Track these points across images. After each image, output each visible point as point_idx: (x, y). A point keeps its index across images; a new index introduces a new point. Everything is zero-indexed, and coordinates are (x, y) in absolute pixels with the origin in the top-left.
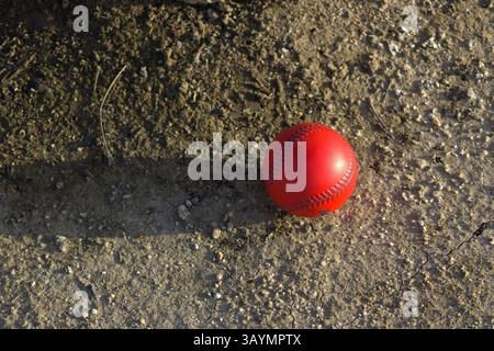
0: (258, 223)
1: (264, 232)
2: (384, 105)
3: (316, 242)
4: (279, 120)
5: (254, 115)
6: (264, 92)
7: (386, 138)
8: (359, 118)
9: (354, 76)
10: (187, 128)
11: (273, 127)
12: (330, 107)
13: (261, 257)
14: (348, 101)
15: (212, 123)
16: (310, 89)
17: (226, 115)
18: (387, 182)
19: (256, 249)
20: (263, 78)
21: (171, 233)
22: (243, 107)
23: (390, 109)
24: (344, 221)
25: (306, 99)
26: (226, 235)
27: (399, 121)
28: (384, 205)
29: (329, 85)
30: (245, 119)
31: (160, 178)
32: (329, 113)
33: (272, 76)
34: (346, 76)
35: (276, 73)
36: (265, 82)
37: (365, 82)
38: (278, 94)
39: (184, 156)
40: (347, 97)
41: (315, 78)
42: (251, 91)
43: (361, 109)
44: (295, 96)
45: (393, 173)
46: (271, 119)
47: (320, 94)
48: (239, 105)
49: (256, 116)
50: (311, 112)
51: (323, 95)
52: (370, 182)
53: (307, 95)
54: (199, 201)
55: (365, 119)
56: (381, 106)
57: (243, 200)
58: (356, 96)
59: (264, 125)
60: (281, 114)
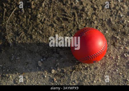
0: (69, 66)
1: (71, 70)
2: (116, 21)
3: (92, 74)
4: (76, 28)
5: (66, 26)
6: (69, 17)
7: (117, 34)
8: (107, 26)
9: (104, 10)
10: (40, 32)
11: (73, 30)
12: (95, 22)
13: (70, 80)
14: (102, 20)
15: (50, 30)
16: (87, 15)
17: (55, 26)
18: (118, 50)
19: (68, 77)
20: (69, 12)
21: (35, 71)
22: (62, 23)
23: (118, 22)
24: (102, 65)
25: (86, 19)
26: (56, 72)
27: (122, 27)
28: (117, 59)
29: (95, 14)
30: (63, 28)
31: (30, 51)
32: (95, 24)
33: (72, 11)
34: (101, 10)
35: (74, 10)
36: (70, 13)
37: (108, 12)
38: (75, 18)
39: (39, 42)
40: (102, 18)
41: (89, 11)
42: (65, 17)
43: (107, 23)
44: (82, 18)
45: (121, 46)
46: (72, 27)
47: (91, 17)
48: (60, 22)
49: (67, 26)
50: (88, 24)
51: (92, 18)
52: (112, 50)
53: (86, 18)
54: (46, 59)
55: (109, 26)
56: (115, 21)
57: (63, 58)
58: (105, 18)
59: (70, 29)
60: (76, 25)
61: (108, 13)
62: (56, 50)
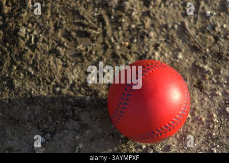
2: (197, 27)
4: (109, 52)
5: (87, 50)
6: (92, 28)
7: (204, 58)
8: (179, 42)
9: (167, 3)
10: (30, 69)
12: (152, 34)
14: (166, 27)
15: (52, 63)
16: (132, 20)
17: (62, 53)
18: (211, 99)
20: (89, 14)
22: (76, 44)
23: (203, 30)
24: (180, 140)
25: (129, 29)
27: (213, 40)
28: (212, 121)
29: (148, 14)
30: (79, 55)
31: (13, 119)
32: (151, 40)
33: (97, 12)
34: (161, 3)
35: (100, 9)
36: (92, 18)
37: (178, 6)
38: (105, 28)
39: (31, 96)
40: (164, 23)
41: (135, 10)
42: (81, 28)
43: (178, 33)
44: (120, 28)
45: (215, 90)
46: (102, 52)
47: (141, 23)
48: (72, 42)
49: (89, 50)
50: (135, 41)
51: (144, 24)
52: (196, 101)
53: (130, 26)
54: (51, 137)
55: (183, 41)
56: (195, 28)
57: (89, 131)
58: (172, 21)
59: (97, 57)
60: (110, 46)
61: (177, 8)
62: (71, 112)
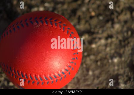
7: (129, 79)
11: (65, 7)
12: (117, 26)
25: (106, 6)
32: (112, 29)
47: (119, 12)
50: (101, 18)
55: (131, 54)
60: (79, 2)
